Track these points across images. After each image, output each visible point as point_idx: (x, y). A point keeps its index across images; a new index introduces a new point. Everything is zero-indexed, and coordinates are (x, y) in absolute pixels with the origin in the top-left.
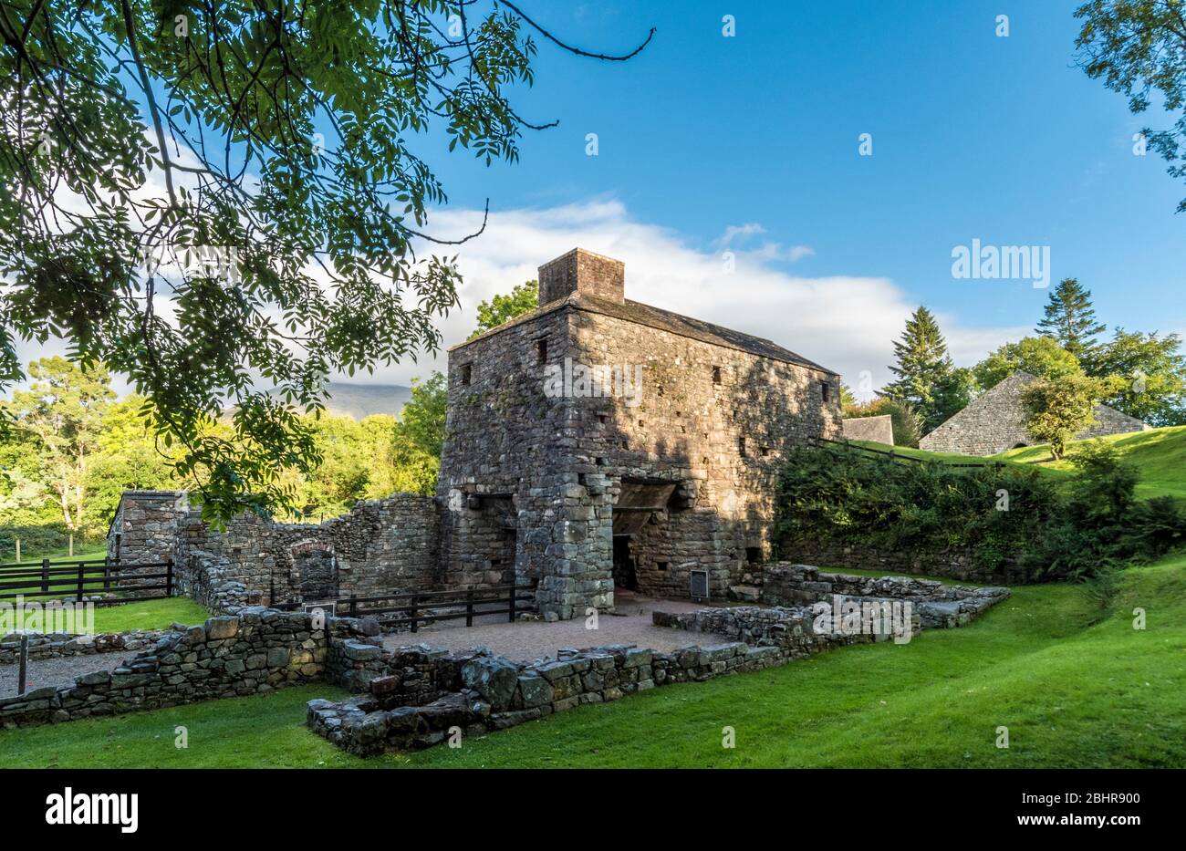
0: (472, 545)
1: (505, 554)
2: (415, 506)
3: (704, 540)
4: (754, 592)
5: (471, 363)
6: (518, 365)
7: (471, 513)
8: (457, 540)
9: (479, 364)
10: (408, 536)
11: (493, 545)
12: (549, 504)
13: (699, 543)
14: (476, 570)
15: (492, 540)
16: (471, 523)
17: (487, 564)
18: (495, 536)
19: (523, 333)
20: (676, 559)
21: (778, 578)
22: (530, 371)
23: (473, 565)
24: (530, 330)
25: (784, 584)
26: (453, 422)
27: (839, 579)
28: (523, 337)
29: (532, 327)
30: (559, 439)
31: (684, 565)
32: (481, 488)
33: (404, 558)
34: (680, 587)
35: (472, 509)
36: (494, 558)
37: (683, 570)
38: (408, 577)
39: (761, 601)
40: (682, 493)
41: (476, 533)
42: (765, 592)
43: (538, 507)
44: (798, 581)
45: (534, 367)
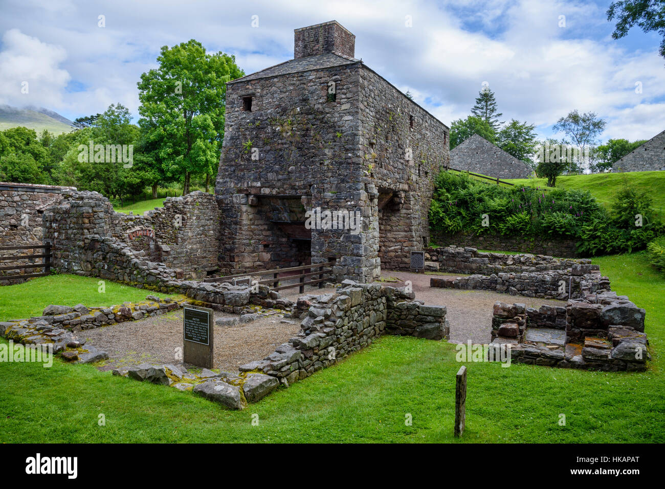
0: (251, 234)
1: (273, 240)
2: (206, 202)
3: (406, 231)
4: (436, 265)
5: (254, 94)
6: (305, 100)
7: (250, 209)
8: (240, 228)
9: (262, 96)
10: (203, 226)
11: (264, 233)
12: (343, 205)
13: (403, 234)
14: (253, 252)
15: (264, 229)
16: (251, 217)
17: (261, 247)
18: (266, 227)
19: (311, 77)
20: (387, 244)
21: (454, 256)
22: (320, 106)
23: (251, 248)
24: (318, 76)
25: (457, 259)
26: (232, 138)
27: (492, 255)
28: (311, 80)
29: (322, 74)
30: (350, 158)
31: (392, 248)
32: (266, 191)
33: (200, 242)
34: (389, 263)
35: (251, 206)
36: (266, 243)
37: (391, 251)
38: (203, 258)
39: (441, 270)
40: (397, 200)
41: (253, 224)
42: (444, 265)
43: (332, 207)
44: (468, 258)
45: (322, 104)
